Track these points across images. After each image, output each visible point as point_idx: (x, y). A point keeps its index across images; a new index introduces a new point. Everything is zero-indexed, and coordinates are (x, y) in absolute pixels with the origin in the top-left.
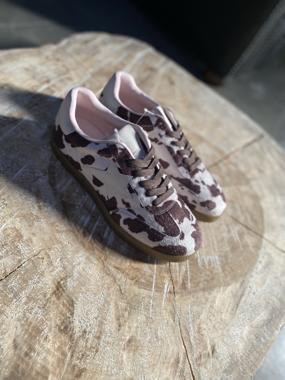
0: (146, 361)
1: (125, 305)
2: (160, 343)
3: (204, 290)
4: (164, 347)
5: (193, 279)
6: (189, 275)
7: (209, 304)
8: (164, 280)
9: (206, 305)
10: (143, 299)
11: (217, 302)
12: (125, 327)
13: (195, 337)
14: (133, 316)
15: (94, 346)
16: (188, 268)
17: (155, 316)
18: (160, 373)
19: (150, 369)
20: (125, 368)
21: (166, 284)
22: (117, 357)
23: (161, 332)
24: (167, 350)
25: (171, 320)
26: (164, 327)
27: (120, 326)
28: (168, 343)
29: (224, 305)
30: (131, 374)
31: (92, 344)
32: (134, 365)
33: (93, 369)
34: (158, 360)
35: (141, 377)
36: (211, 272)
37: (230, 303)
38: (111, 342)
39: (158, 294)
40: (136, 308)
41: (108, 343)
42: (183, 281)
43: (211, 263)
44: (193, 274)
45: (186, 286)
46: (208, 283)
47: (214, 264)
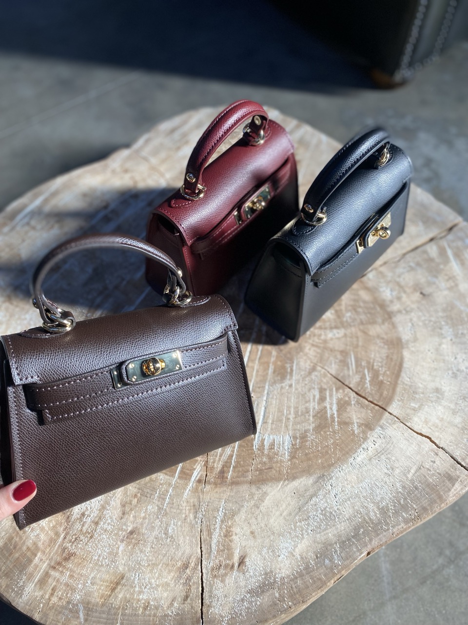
0: (145, 559)
1: (136, 490)
2: (168, 540)
3: (251, 483)
4: (173, 546)
5: (239, 466)
6: (233, 461)
7: (253, 502)
8: (195, 465)
9: (249, 503)
10: (160, 486)
11: (266, 501)
12: (130, 516)
13: (218, 541)
14: (143, 505)
15: (90, 531)
16: (235, 451)
17: (171, 508)
18: (160, 575)
19: (149, 568)
20: (119, 562)
21: (196, 470)
22: (112, 548)
23: (173, 529)
24: (175, 551)
25: (191, 516)
26: (179, 523)
27: (124, 514)
28: (180, 543)
29: (277, 506)
30: (124, 569)
31: (88, 529)
32: (130, 560)
33: (83, 555)
34: (161, 560)
35: (135, 575)
36: (270, 458)
37: (289, 504)
38: (110, 530)
39: (182, 482)
40: (148, 495)
41: (106, 531)
42: (223, 467)
43: (274, 445)
44: (240, 460)
45: (225, 475)
46: (260, 474)
47: (280, 448)
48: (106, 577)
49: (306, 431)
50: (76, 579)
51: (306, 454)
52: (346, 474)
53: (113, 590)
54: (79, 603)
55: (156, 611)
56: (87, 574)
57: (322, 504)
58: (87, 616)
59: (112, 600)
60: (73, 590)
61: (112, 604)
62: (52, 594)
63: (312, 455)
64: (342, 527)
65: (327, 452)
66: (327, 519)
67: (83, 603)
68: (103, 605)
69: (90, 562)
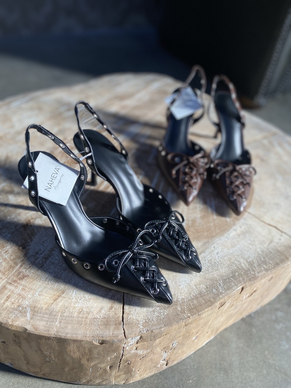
50: (27, 291)
53: (55, 300)
54: (28, 306)
55: (87, 315)
56: (36, 289)
58: (33, 315)
59: (54, 306)
60: (24, 298)
61: (53, 309)
62: (6, 300)
64: (223, 271)
67: (30, 306)
68: (46, 309)
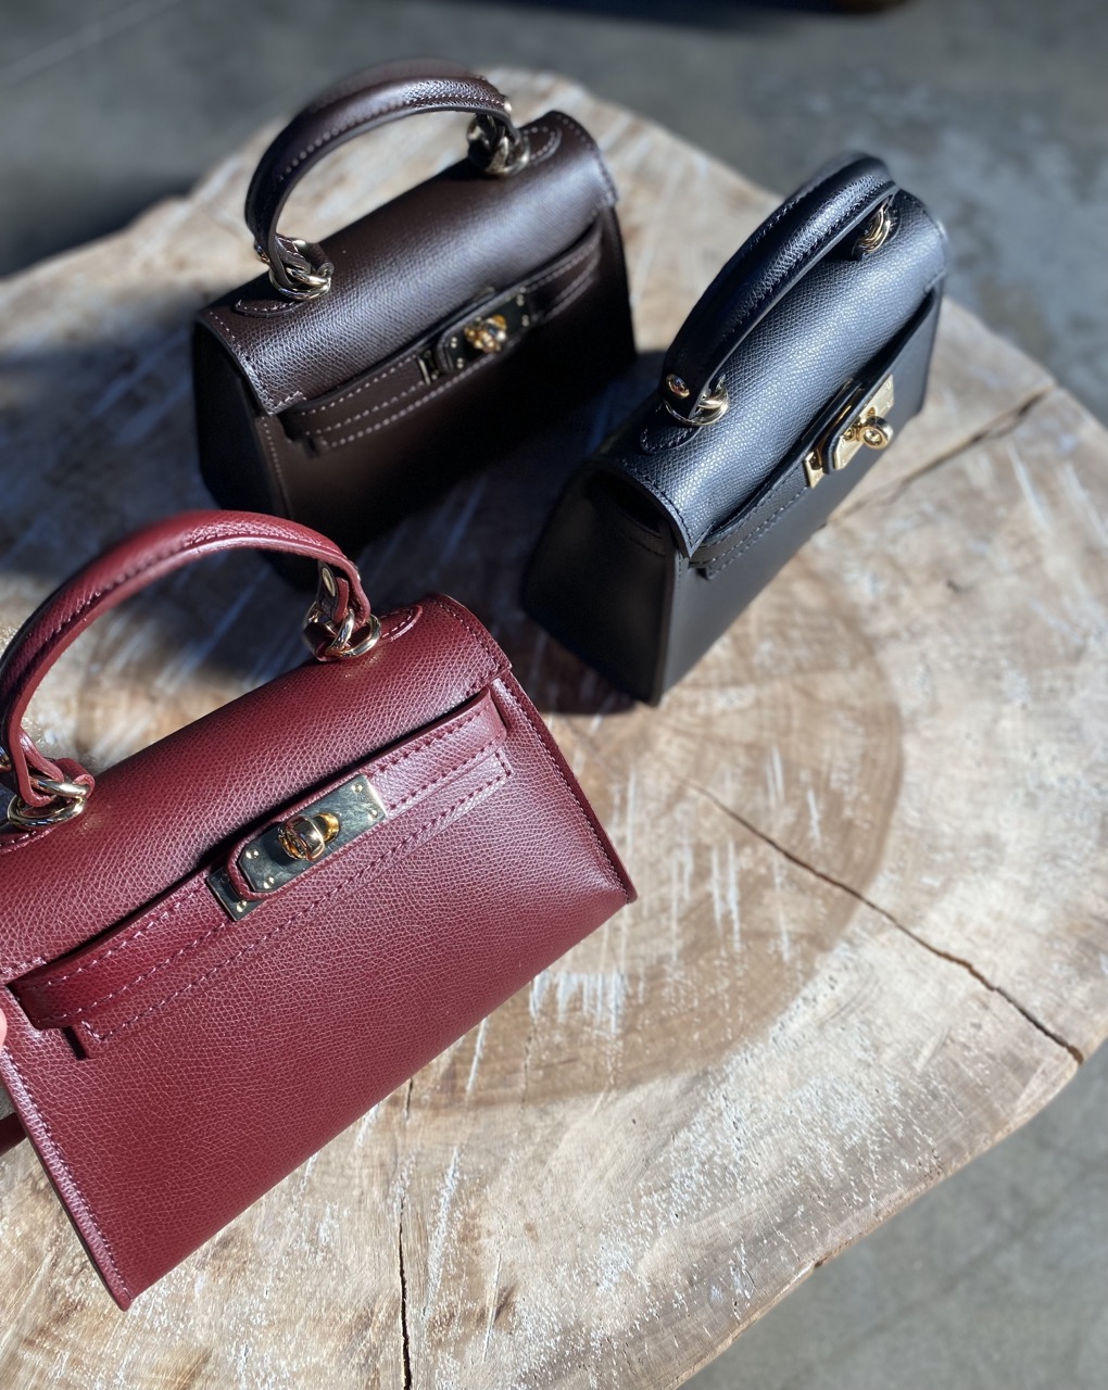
0: (261, 1307)
2: (319, 1258)
3: (524, 1100)
4: (330, 1271)
5: (493, 1057)
6: (477, 1046)
7: (532, 1148)
9: (521, 1152)
11: (562, 1145)
13: (445, 1255)
17: (324, 1173)
18: (299, 1347)
19: (273, 1331)
20: (195, 1318)
22: (176, 1285)
23: (331, 1227)
24: (337, 1284)
25: (376, 1193)
26: (345, 1213)
28: (349, 1262)
29: (592, 1155)
30: (209, 1337)
32: (222, 1313)
33: (103, 1307)
34: (303, 1309)
35: (238, 1350)
36: (572, 1034)
37: (620, 1151)
42: (453, 1064)
43: (581, 1000)
44: (495, 1042)
45: (459, 1083)
46: (547, 1076)
47: (595, 1007)
48: (166, 1360)
49: (661, 960)
50: (88, 1368)
51: (662, 1021)
52: (761, 1067)
56: (114, 1355)
57: (703, 1148)
63: (676, 1022)
64: (753, 1203)
65: (714, 1013)
66: (714, 1184)
69: (122, 1324)
